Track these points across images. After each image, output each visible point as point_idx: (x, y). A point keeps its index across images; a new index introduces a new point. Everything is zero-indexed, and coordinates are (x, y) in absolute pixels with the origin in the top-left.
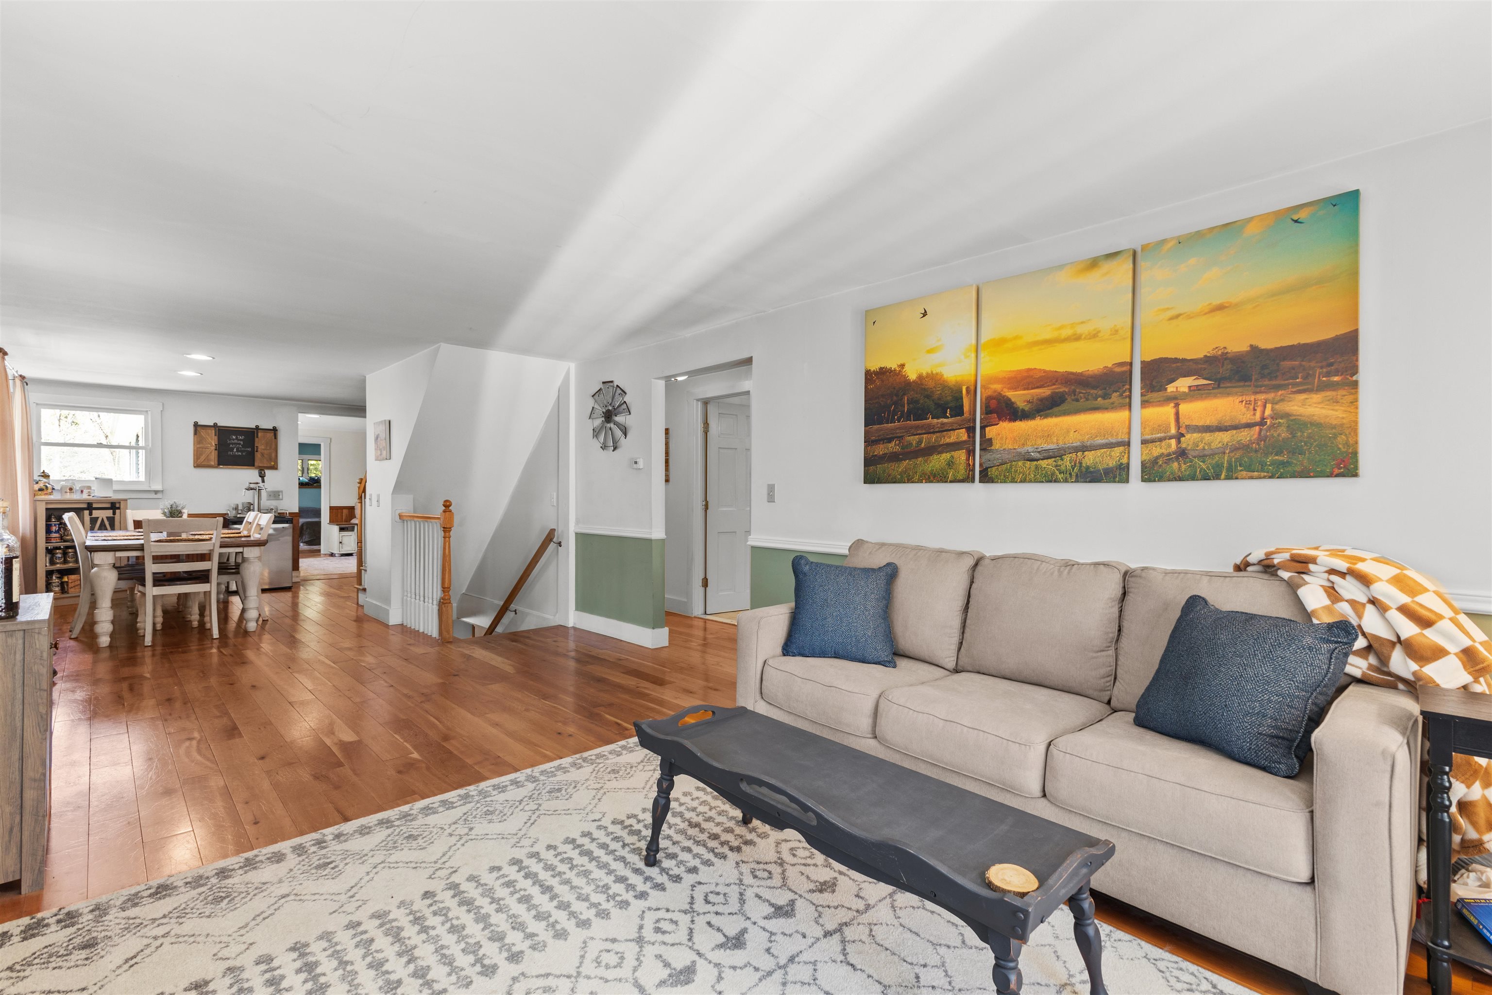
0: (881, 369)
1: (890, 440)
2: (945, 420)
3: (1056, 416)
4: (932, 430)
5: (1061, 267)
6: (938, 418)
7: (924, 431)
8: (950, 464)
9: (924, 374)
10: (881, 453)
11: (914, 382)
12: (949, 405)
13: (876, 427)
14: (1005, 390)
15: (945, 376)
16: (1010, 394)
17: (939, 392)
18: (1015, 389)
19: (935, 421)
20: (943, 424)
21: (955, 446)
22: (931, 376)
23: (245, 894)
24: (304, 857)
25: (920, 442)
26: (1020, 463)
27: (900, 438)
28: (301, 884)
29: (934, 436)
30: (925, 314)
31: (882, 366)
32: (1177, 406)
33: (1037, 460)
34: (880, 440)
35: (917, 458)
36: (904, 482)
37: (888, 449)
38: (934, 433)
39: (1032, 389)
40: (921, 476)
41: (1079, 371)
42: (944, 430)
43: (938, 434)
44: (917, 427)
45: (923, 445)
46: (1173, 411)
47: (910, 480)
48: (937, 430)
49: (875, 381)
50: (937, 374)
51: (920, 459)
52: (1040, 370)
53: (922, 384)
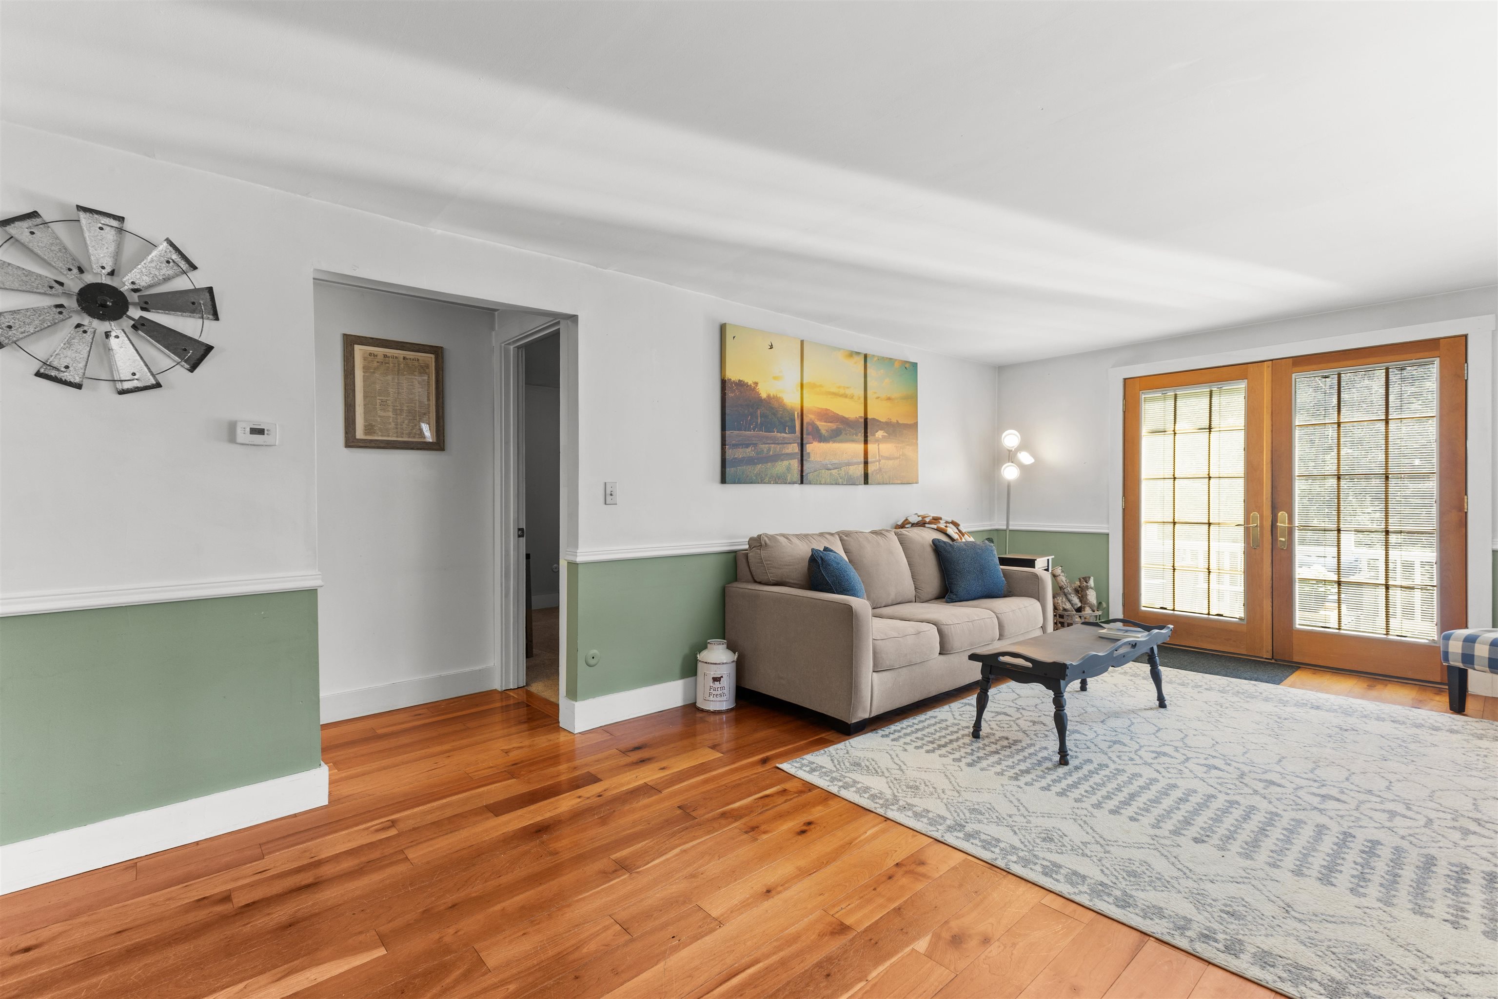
0: (740, 381)
1: (747, 446)
2: (785, 435)
3: (839, 442)
4: (777, 442)
5: (839, 349)
6: (780, 433)
7: (772, 442)
8: (789, 469)
9: (772, 395)
10: (740, 456)
11: (764, 399)
12: (788, 424)
13: (736, 432)
14: (816, 420)
15: (785, 401)
16: (818, 423)
17: (781, 412)
18: (821, 420)
19: (779, 434)
20: (784, 438)
21: (790, 456)
22: (776, 398)
23: (1332, 949)
24: (1240, 937)
25: (769, 450)
26: (823, 471)
27: (755, 445)
28: (1273, 917)
29: (779, 447)
30: (771, 347)
31: (741, 379)
32: (879, 445)
33: (831, 470)
34: (740, 445)
35: (767, 463)
36: (758, 483)
37: (746, 453)
38: (778, 444)
39: (829, 422)
40: (770, 478)
41: (847, 417)
42: (785, 443)
43: (781, 446)
44: (767, 438)
45: (771, 452)
46: (877, 447)
47: (762, 482)
48: (780, 442)
49: (735, 391)
50: (780, 398)
51: (769, 464)
52: (832, 411)
53: (770, 403)
